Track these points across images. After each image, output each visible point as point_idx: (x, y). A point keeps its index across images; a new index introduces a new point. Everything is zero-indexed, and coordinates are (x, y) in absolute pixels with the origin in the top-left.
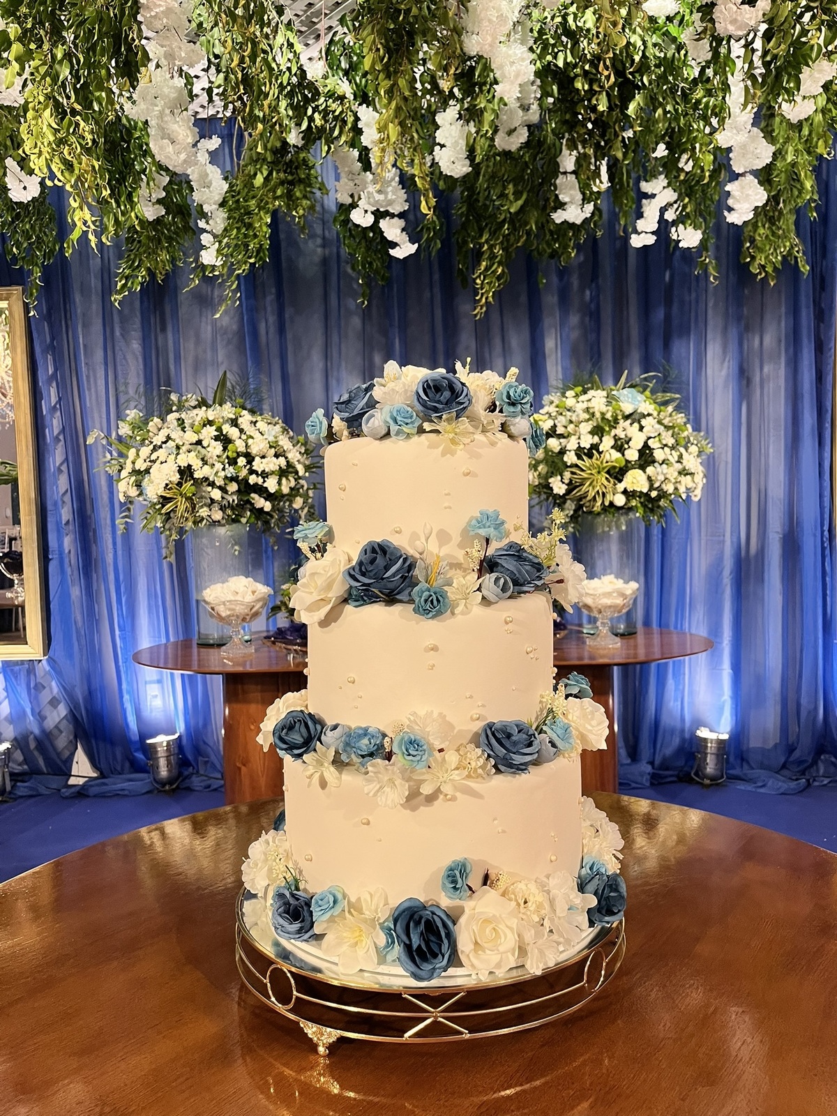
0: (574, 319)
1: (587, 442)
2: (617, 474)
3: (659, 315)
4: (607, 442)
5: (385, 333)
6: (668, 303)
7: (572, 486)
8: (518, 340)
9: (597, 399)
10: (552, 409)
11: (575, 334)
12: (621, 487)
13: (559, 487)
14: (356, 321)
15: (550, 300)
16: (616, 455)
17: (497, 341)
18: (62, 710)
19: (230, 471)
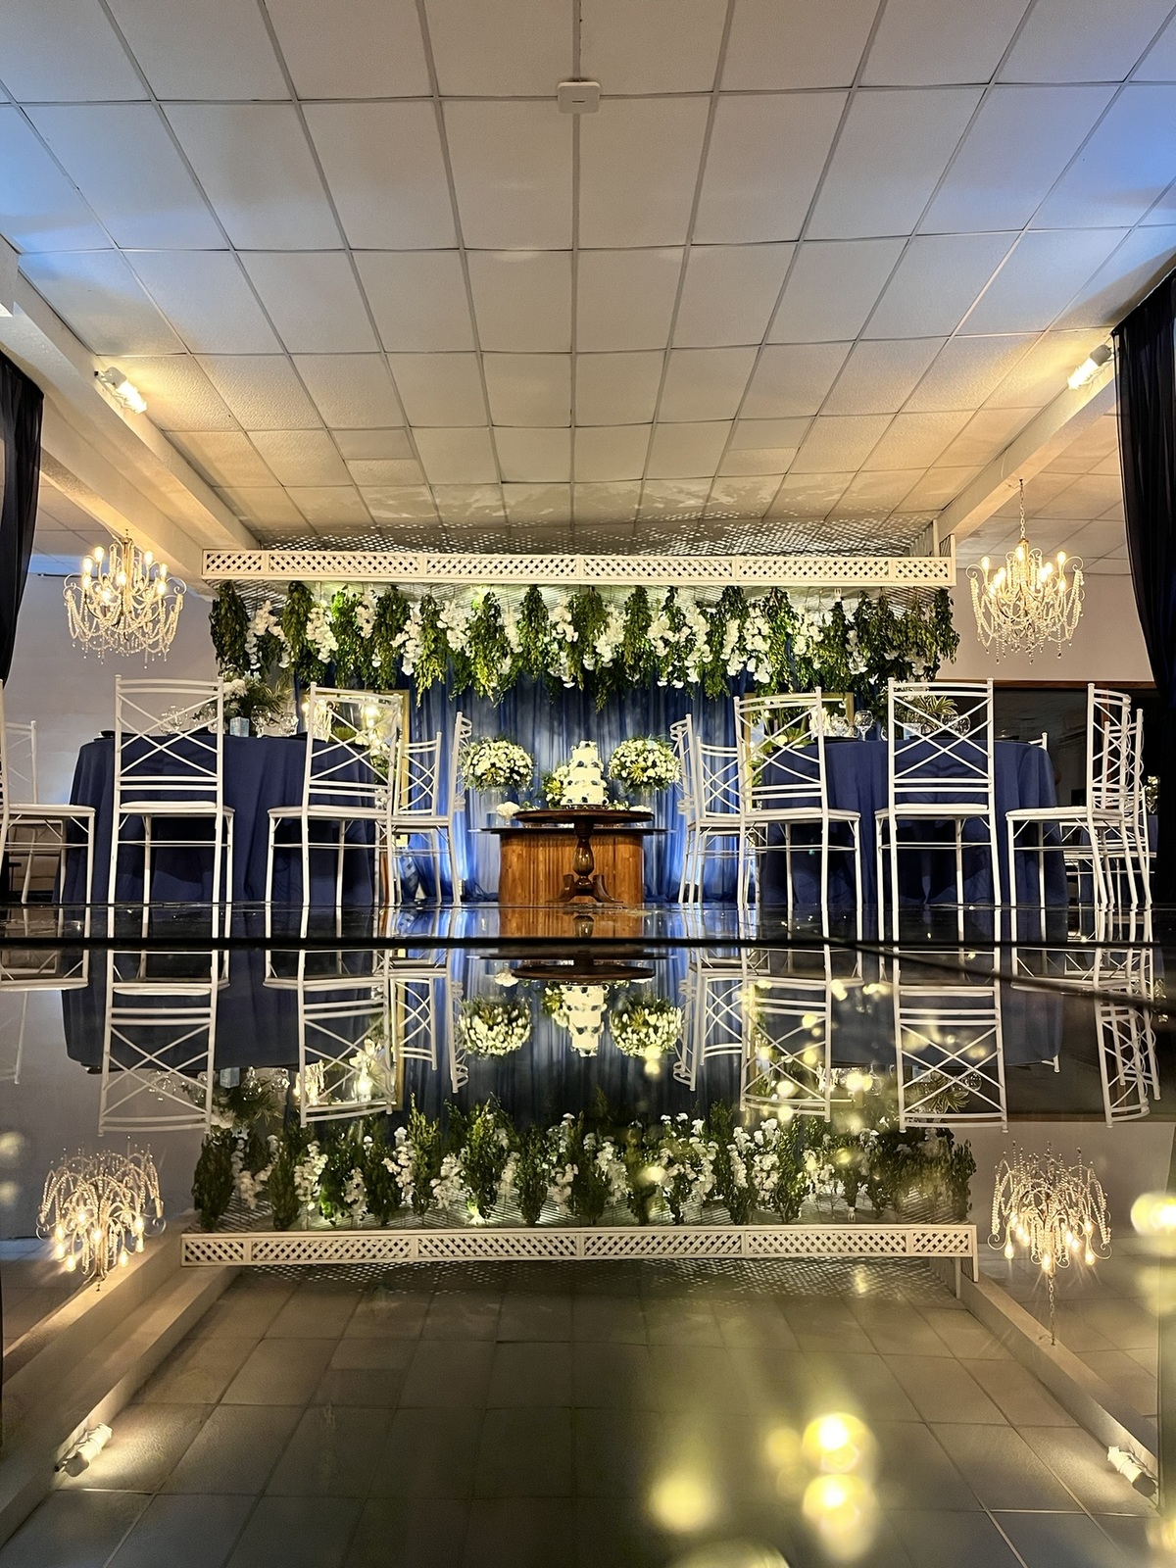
0: (638, 710)
1: (634, 758)
2: (644, 770)
3: (672, 711)
4: (641, 759)
5: (559, 713)
6: (676, 705)
7: (629, 774)
8: (614, 718)
9: (639, 744)
10: (624, 747)
11: (638, 716)
12: (645, 774)
13: (624, 774)
14: (547, 708)
15: (629, 702)
16: (644, 763)
17: (606, 719)
18: (413, 869)
19: (509, 765)
